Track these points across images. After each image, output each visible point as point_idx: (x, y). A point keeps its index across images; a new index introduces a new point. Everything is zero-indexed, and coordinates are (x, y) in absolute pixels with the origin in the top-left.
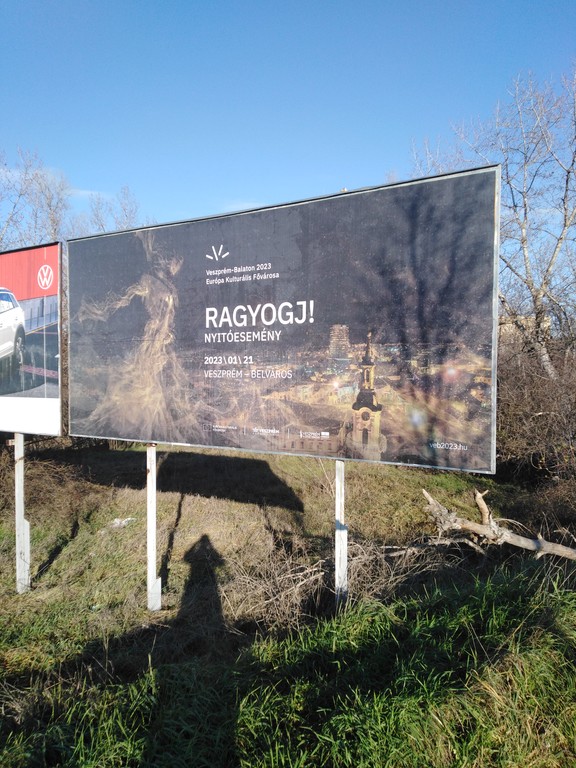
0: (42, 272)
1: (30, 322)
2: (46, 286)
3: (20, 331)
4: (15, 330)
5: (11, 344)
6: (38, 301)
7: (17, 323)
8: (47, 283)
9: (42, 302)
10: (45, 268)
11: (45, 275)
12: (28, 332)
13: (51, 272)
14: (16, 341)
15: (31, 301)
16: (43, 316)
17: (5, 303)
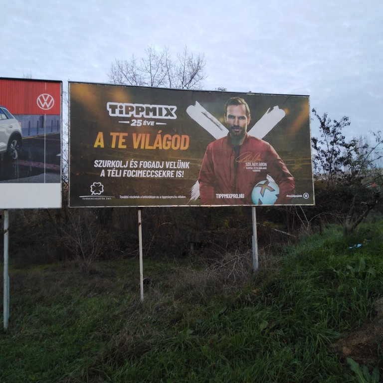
0: (41, 98)
1: (28, 129)
2: (45, 107)
3: (15, 136)
4: (9, 135)
5: (4, 144)
6: (37, 118)
7: (12, 130)
8: (48, 106)
9: (42, 118)
11: (45, 100)
13: (52, 99)
14: (10, 141)
15: (29, 117)
16: (43, 127)
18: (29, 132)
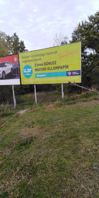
1: (13, 67)
3: (12, 68)
4: (11, 68)
5: (10, 71)
6: (14, 64)
7: (11, 67)
12: (13, 69)
14: (11, 70)
17: (8, 64)
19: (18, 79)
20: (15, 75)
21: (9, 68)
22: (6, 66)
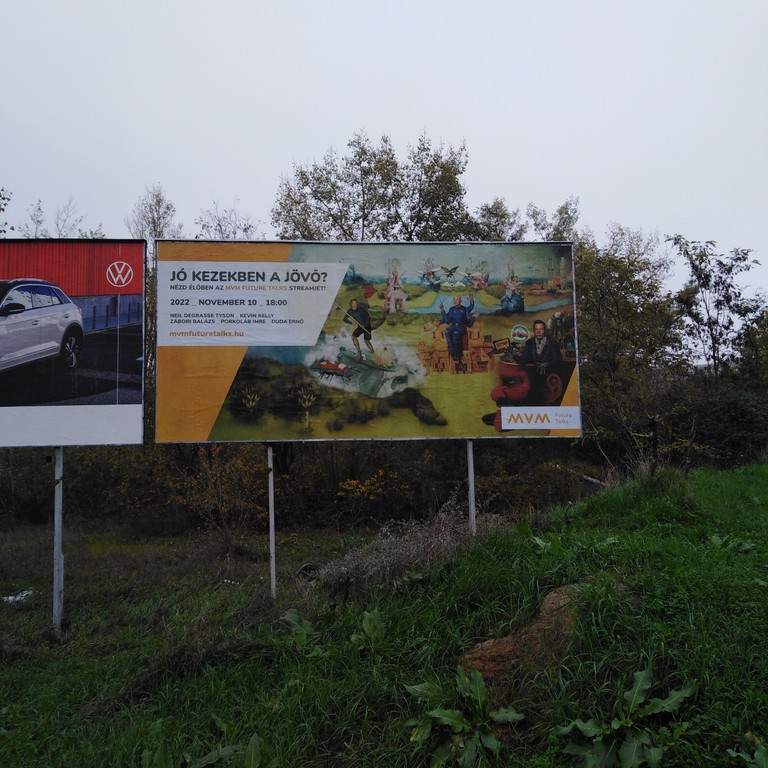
0: (113, 269)
1: (90, 320)
3: (73, 330)
4: (63, 329)
5: (55, 344)
6: (107, 300)
7: (69, 321)
8: (123, 281)
9: (115, 300)
10: (120, 266)
11: (120, 272)
12: (88, 331)
13: (131, 269)
15: (94, 299)
16: (115, 315)
17: (44, 298)
18: (94, 325)
19: (122, 402)
20: (99, 375)
21: (44, 322)
22: (18, 308)
